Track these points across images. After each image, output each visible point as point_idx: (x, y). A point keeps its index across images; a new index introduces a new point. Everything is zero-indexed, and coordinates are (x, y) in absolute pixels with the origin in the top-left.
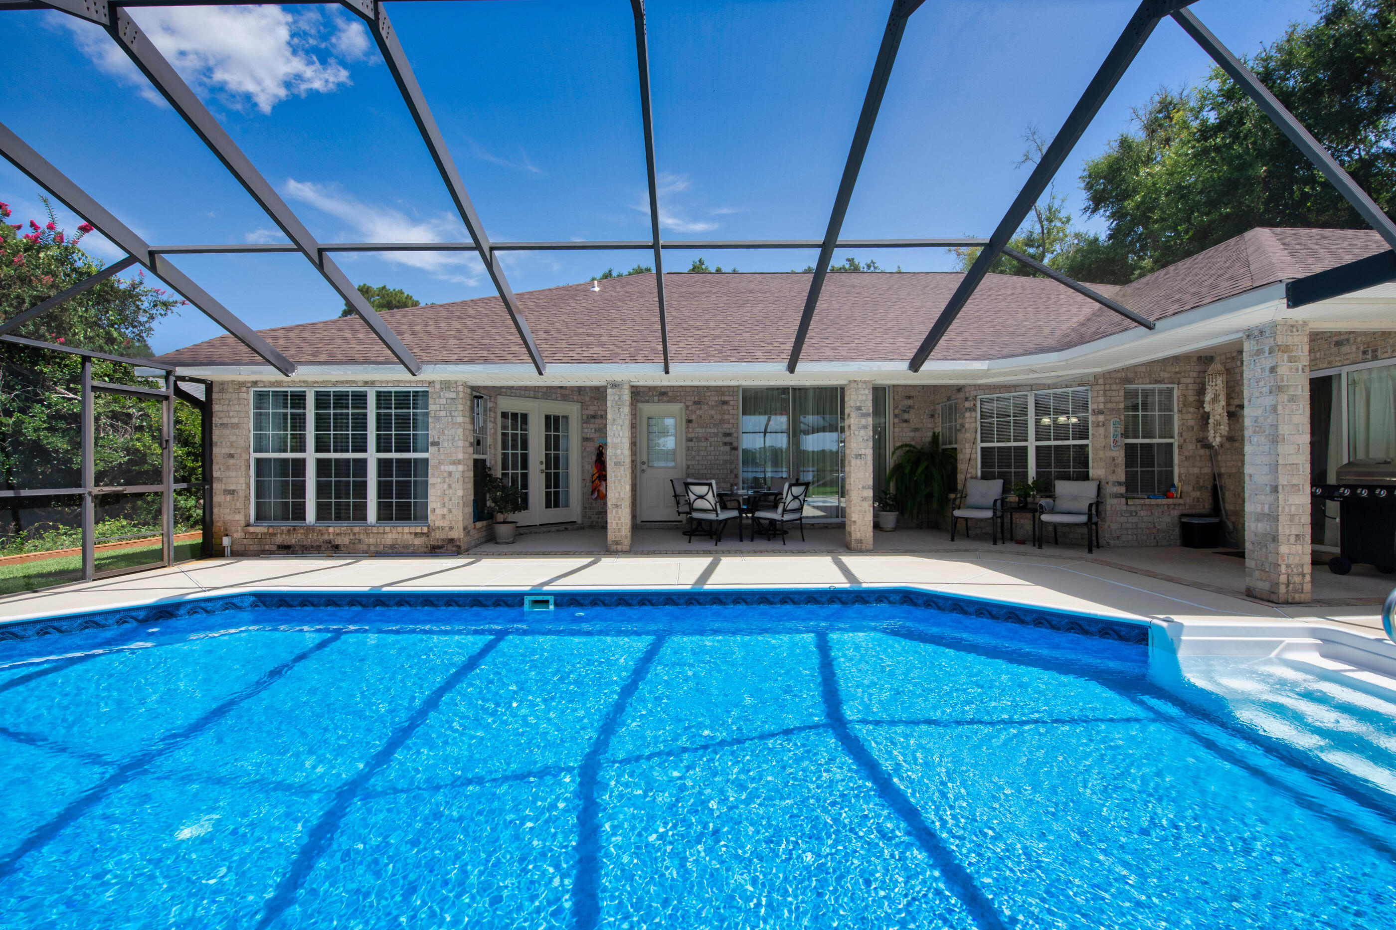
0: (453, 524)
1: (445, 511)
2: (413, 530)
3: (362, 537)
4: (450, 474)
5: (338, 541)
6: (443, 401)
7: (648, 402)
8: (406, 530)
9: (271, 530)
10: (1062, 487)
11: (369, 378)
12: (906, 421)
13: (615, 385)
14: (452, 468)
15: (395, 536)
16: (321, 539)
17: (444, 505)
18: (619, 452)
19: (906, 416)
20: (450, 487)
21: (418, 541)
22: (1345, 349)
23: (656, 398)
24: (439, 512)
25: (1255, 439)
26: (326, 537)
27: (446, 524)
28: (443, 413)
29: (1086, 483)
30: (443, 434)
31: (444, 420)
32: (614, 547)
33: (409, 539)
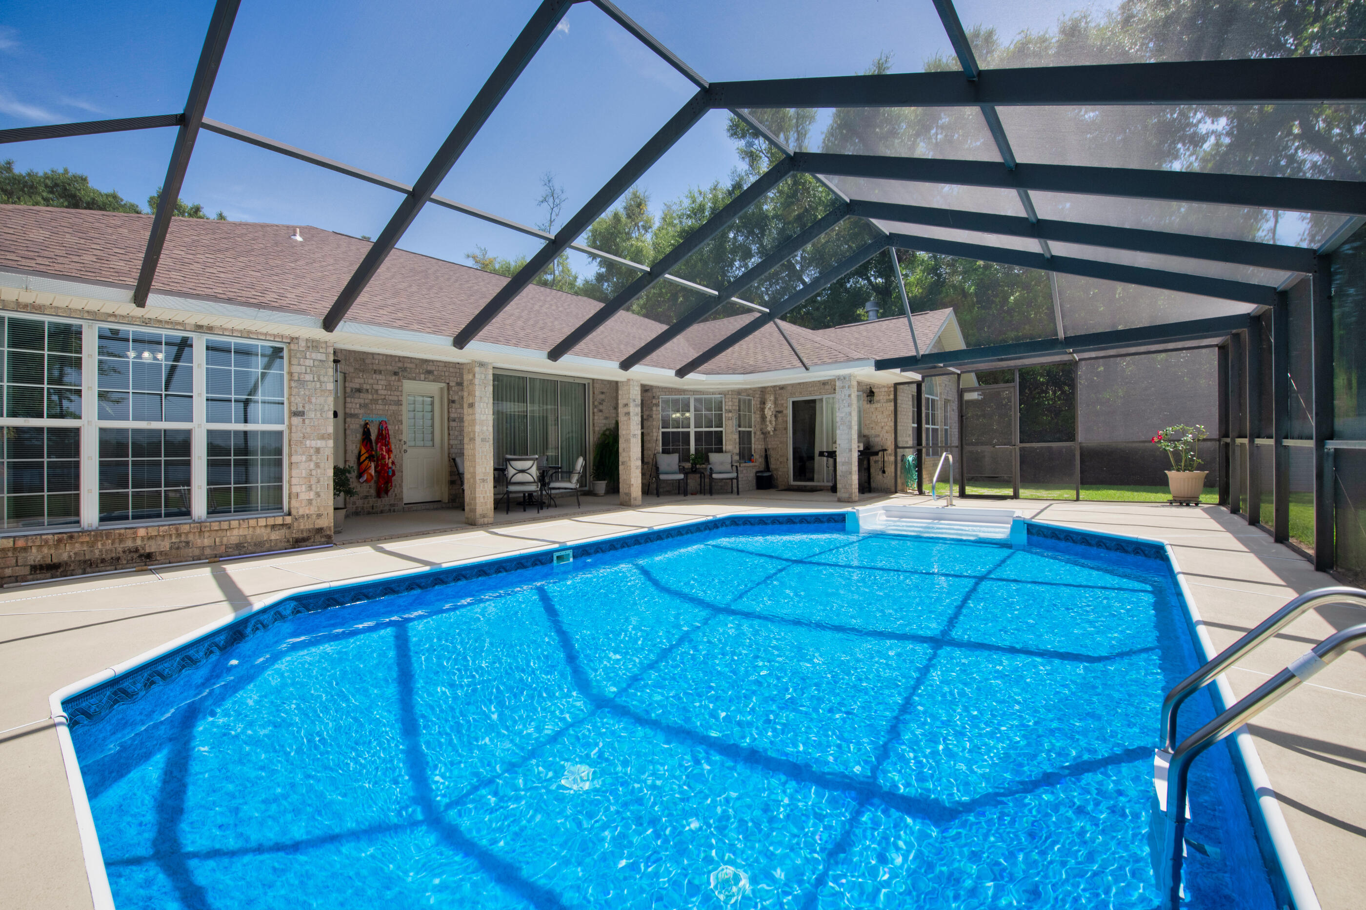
0: (322, 510)
1: (312, 495)
2: (271, 521)
3: (191, 537)
4: (318, 450)
5: (150, 548)
6: (309, 363)
7: (414, 379)
8: (262, 522)
9: (20, 543)
10: (714, 457)
11: (205, 321)
12: (601, 411)
13: (482, 365)
14: (320, 444)
15: (242, 532)
16: (120, 548)
17: (310, 488)
18: (485, 428)
19: (601, 407)
20: (317, 466)
21: (275, 536)
22: (827, 387)
23: (422, 376)
24: (304, 496)
25: (841, 428)
26: (129, 544)
27: (312, 510)
28: (308, 377)
29: (721, 454)
30: (310, 402)
31: (311, 386)
32: (481, 521)
33: (263, 533)
